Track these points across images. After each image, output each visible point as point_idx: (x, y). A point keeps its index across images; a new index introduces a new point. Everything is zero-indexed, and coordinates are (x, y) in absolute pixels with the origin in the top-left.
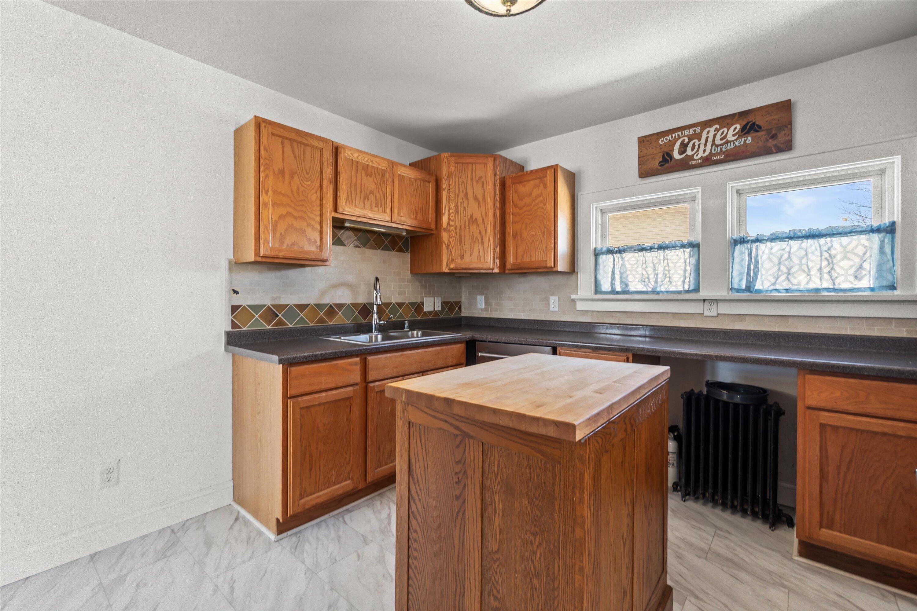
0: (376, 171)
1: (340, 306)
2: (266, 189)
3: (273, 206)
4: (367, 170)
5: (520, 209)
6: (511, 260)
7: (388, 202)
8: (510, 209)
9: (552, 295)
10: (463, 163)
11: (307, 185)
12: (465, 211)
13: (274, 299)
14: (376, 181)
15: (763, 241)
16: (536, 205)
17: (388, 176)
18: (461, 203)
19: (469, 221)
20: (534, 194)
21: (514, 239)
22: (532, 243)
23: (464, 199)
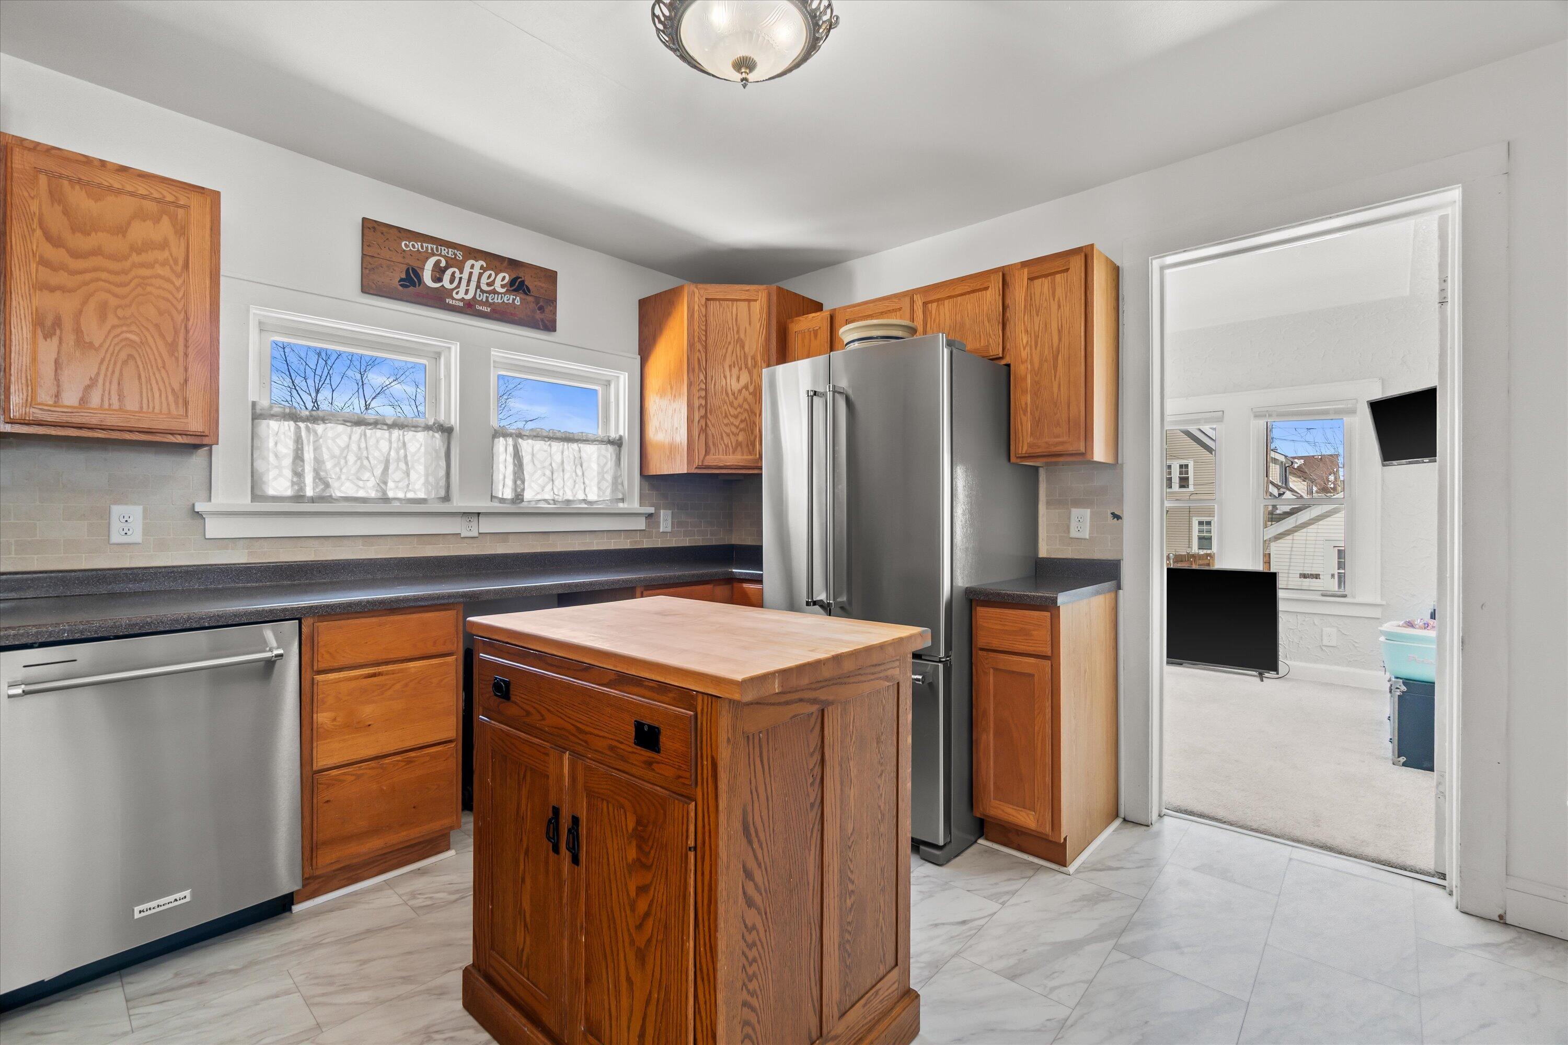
9: (118, 501)
15: (524, 437)
16: (142, 265)
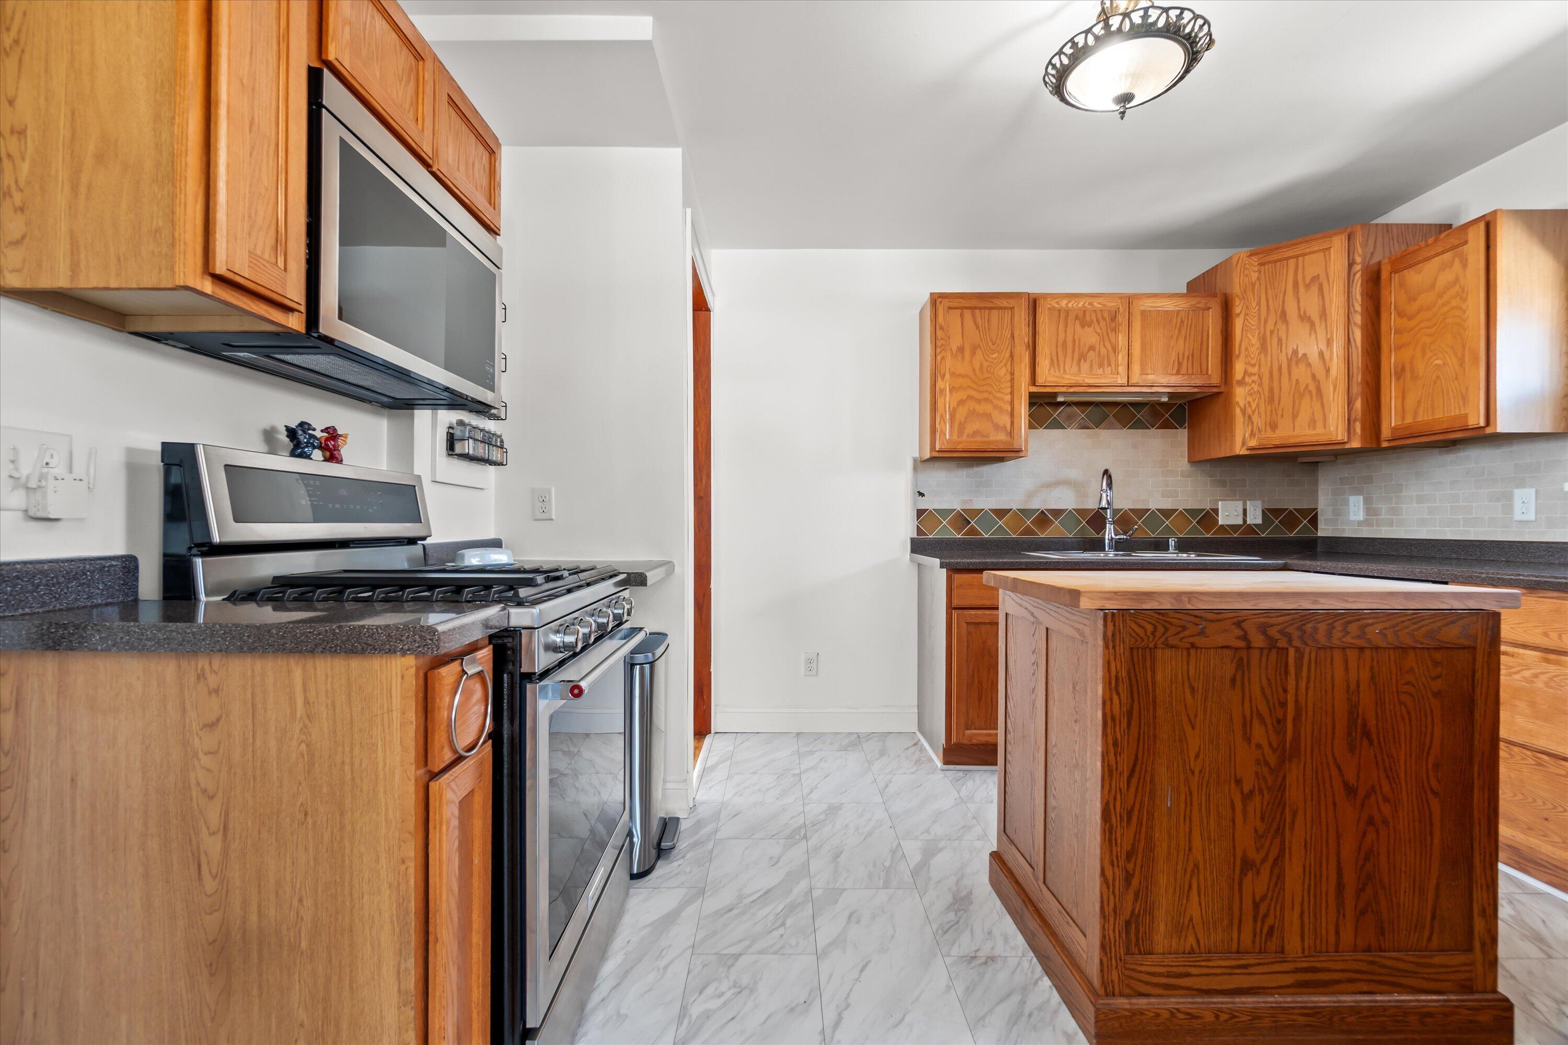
0: (1099, 316)
1: (1057, 513)
2: (942, 373)
3: (951, 391)
4: (1083, 319)
5: (1410, 318)
6: (1391, 421)
7: (1122, 358)
8: (1390, 321)
9: (1519, 486)
10: (1275, 262)
11: (994, 359)
12: (1282, 344)
13: (964, 502)
14: (1099, 331)
16: (1443, 305)
17: (1122, 319)
18: (1272, 332)
19: (1289, 361)
20: (1440, 284)
21: (1398, 379)
22: (1435, 383)
23: (1279, 322)
